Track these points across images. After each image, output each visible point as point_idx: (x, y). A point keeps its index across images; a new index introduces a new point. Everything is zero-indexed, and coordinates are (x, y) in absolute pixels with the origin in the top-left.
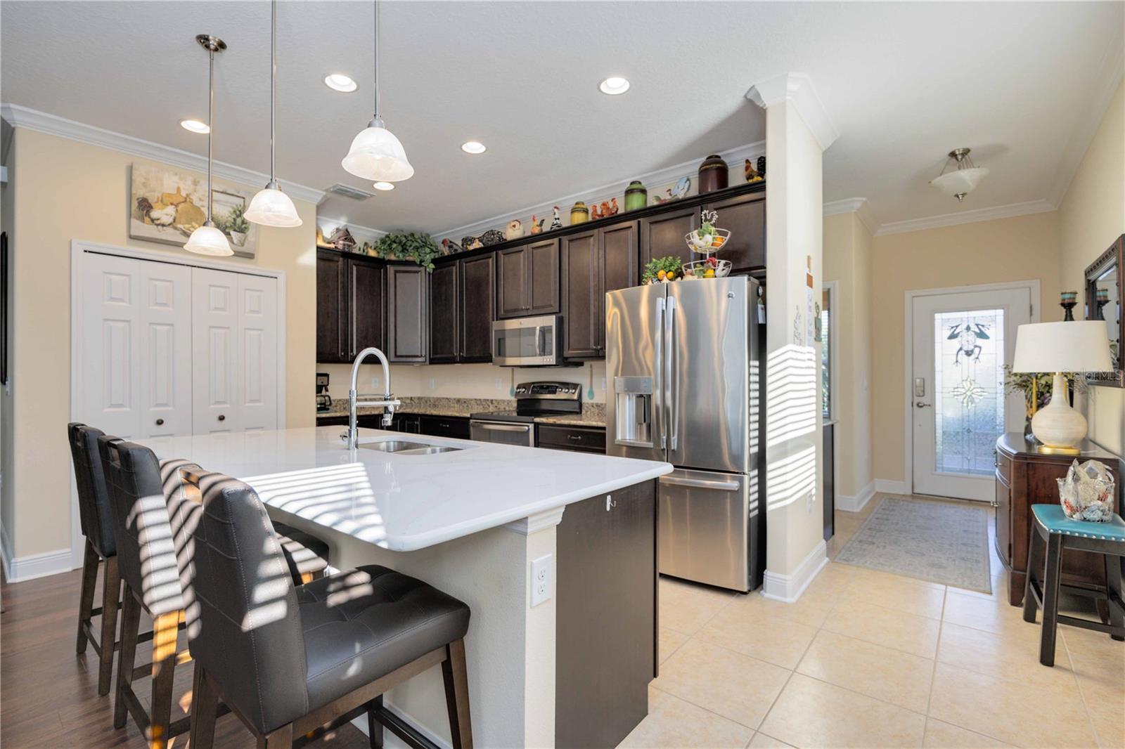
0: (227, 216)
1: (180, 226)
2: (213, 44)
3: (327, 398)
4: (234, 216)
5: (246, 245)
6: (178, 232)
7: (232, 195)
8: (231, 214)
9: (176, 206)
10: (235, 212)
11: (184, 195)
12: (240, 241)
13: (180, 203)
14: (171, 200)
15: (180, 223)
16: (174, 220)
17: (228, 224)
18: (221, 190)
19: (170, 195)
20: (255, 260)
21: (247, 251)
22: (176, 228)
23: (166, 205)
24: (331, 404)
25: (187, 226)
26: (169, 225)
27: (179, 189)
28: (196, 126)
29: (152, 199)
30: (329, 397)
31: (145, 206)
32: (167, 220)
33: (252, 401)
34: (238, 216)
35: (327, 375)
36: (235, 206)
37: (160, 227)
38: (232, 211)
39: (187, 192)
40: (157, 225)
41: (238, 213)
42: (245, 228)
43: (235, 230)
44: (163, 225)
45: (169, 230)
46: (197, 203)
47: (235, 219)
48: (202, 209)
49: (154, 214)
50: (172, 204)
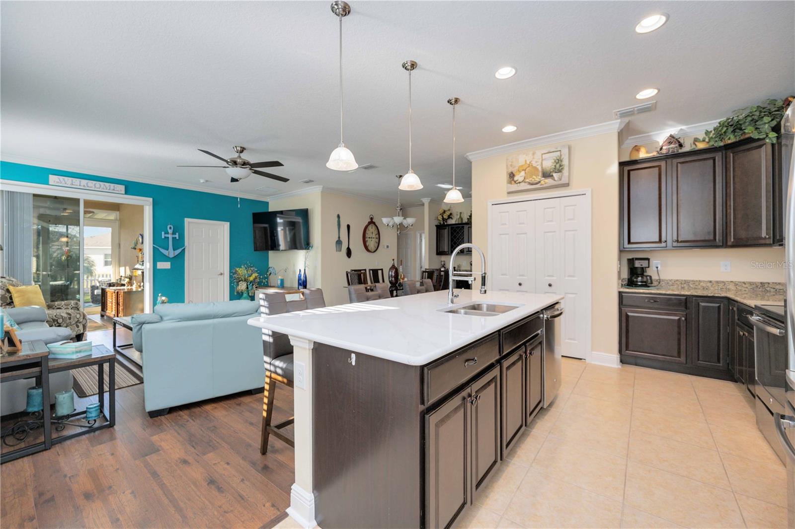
0: (550, 165)
1: (527, 180)
2: (453, 101)
3: (648, 277)
4: (555, 164)
5: (563, 179)
6: (526, 184)
7: (553, 152)
8: (554, 163)
9: (525, 170)
10: (555, 161)
11: (528, 163)
12: (559, 178)
13: (527, 168)
14: (522, 168)
15: (527, 179)
16: (525, 178)
17: (551, 170)
18: (546, 152)
19: (522, 166)
20: (570, 187)
21: (564, 183)
22: (525, 182)
23: (521, 172)
24: (652, 283)
25: (530, 179)
26: (522, 182)
27: (526, 161)
28: (509, 129)
29: (514, 170)
30: (651, 277)
31: (512, 175)
32: (521, 179)
33: (569, 276)
34: (557, 163)
35: (648, 259)
36: (555, 158)
37: (518, 184)
38: (553, 161)
39: (530, 161)
40: (517, 183)
41: (557, 161)
42: (562, 169)
43: (556, 172)
44: (520, 183)
45: (522, 184)
46: (534, 165)
47: (555, 166)
48: (538, 167)
49: (516, 179)
50: (523, 170)
